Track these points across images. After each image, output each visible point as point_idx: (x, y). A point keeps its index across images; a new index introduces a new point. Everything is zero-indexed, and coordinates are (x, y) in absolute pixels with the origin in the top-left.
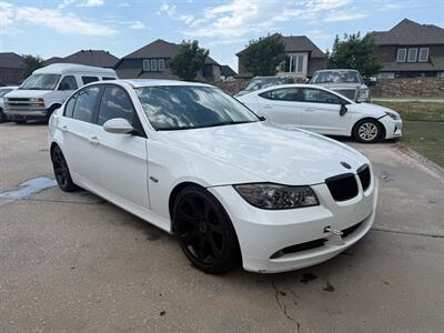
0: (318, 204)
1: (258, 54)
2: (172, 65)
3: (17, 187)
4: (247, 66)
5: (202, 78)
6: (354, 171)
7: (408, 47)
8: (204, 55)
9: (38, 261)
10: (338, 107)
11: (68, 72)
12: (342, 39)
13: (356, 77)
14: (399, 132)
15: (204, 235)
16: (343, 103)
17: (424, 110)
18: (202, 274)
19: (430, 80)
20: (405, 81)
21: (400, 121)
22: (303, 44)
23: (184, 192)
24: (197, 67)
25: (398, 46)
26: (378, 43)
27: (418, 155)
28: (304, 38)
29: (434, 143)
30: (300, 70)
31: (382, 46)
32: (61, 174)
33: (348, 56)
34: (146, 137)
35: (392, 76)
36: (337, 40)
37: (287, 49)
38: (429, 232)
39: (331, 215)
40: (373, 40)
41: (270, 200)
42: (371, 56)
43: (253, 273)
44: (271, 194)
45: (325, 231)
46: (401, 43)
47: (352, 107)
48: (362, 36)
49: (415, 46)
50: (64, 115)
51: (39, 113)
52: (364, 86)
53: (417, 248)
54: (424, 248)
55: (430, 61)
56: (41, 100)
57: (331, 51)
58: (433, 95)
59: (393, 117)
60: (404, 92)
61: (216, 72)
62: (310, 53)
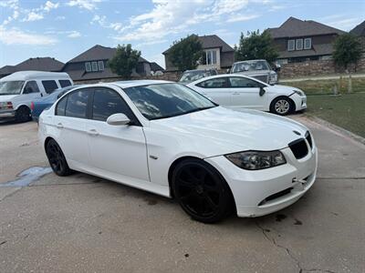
0: (286, 163)
1: (181, 52)
2: (111, 65)
3: (18, 177)
4: (173, 62)
5: (136, 74)
6: (303, 136)
7: (295, 38)
8: (136, 56)
9: (68, 231)
10: (258, 90)
11: (30, 78)
12: (246, 36)
13: (264, 66)
14: (305, 105)
15: (201, 195)
16: (261, 87)
17: (316, 86)
18: (202, 224)
19: (315, 62)
20: (296, 65)
21: (305, 97)
22: (215, 41)
23: (182, 165)
24: (132, 65)
25: (287, 39)
26: (273, 37)
27: (324, 121)
28: (215, 37)
29: (331, 111)
30: (215, 62)
31: (276, 39)
32: (55, 163)
33: (252, 49)
34: (141, 126)
35: (286, 62)
36: (242, 37)
37: (204, 46)
38: (352, 176)
39: (295, 169)
40: (269, 35)
41: (253, 163)
42: (269, 48)
43: (246, 218)
44: (254, 158)
45: (293, 181)
46: (290, 36)
47: (268, 89)
48: (261, 32)
49: (301, 37)
50: (56, 114)
51: (9, 114)
52: (273, 72)
53: (347, 188)
54: (352, 187)
55: (312, 48)
56: (9, 103)
57: (238, 46)
58: (318, 74)
59: (300, 93)
60: (297, 74)
61: (147, 68)
62: (221, 48)
